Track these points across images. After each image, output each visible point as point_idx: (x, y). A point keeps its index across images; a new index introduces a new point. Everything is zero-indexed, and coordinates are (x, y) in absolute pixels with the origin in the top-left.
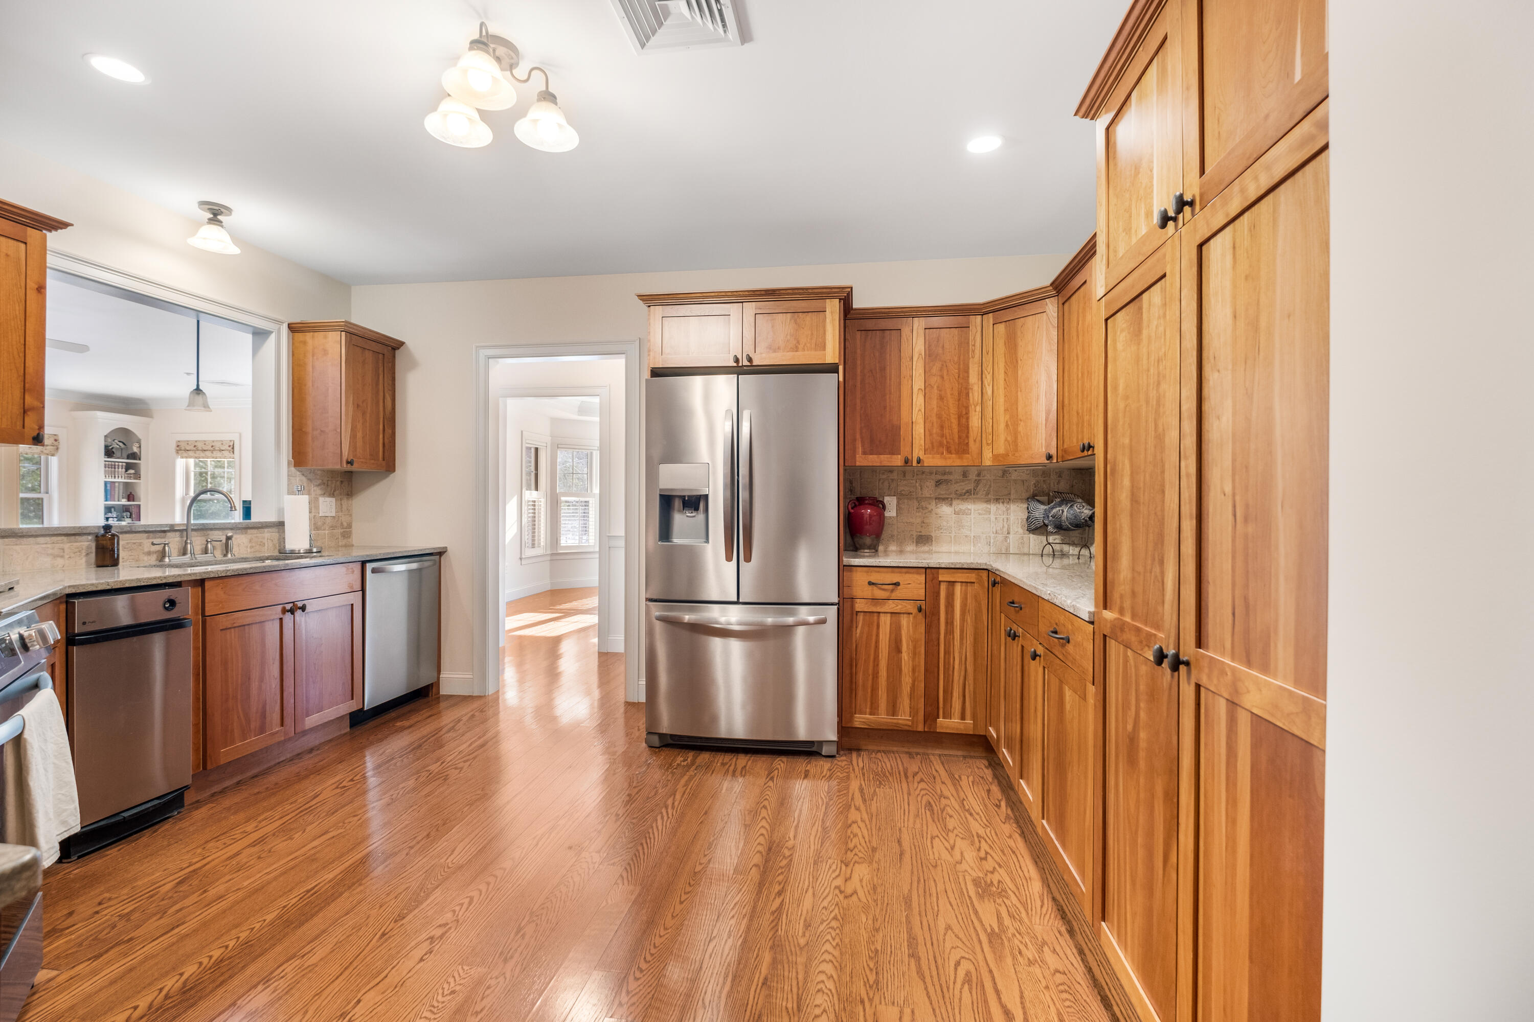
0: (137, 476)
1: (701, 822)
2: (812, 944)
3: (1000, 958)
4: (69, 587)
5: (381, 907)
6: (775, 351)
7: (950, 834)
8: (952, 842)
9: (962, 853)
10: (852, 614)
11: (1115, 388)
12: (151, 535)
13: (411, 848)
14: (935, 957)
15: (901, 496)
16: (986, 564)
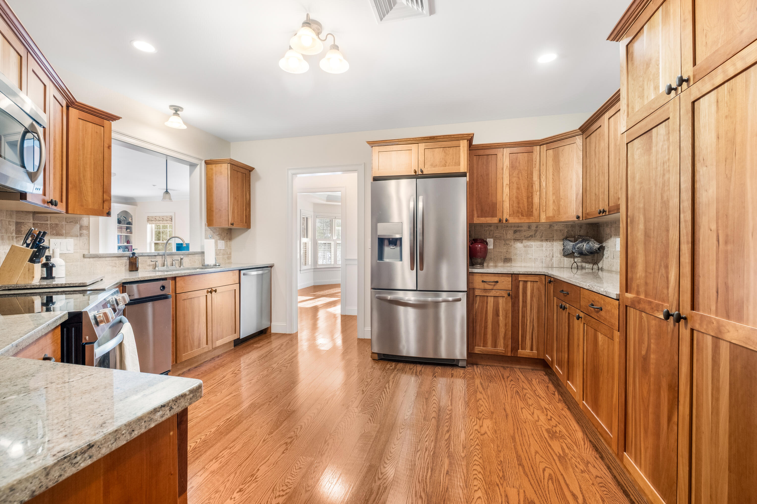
0: (131, 232)
1: (404, 396)
2: (468, 456)
3: (566, 468)
4: (124, 279)
5: (261, 428)
6: (434, 167)
7: (530, 407)
8: (532, 411)
9: (538, 417)
10: (474, 297)
11: (634, 178)
12: (150, 257)
13: (270, 402)
14: (532, 466)
15: (495, 239)
16: (544, 272)
